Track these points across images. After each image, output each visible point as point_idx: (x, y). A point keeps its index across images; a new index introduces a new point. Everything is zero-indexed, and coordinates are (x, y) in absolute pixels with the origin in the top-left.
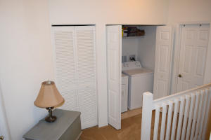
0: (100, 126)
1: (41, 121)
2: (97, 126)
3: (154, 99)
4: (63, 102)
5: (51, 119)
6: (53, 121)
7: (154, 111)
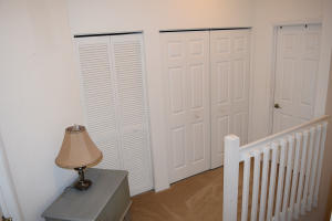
0: (157, 191)
1: (67, 190)
2: (153, 190)
3: (241, 145)
4: (101, 157)
5: (83, 184)
6: (86, 188)
7: (242, 164)
